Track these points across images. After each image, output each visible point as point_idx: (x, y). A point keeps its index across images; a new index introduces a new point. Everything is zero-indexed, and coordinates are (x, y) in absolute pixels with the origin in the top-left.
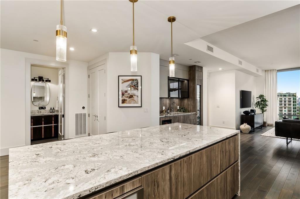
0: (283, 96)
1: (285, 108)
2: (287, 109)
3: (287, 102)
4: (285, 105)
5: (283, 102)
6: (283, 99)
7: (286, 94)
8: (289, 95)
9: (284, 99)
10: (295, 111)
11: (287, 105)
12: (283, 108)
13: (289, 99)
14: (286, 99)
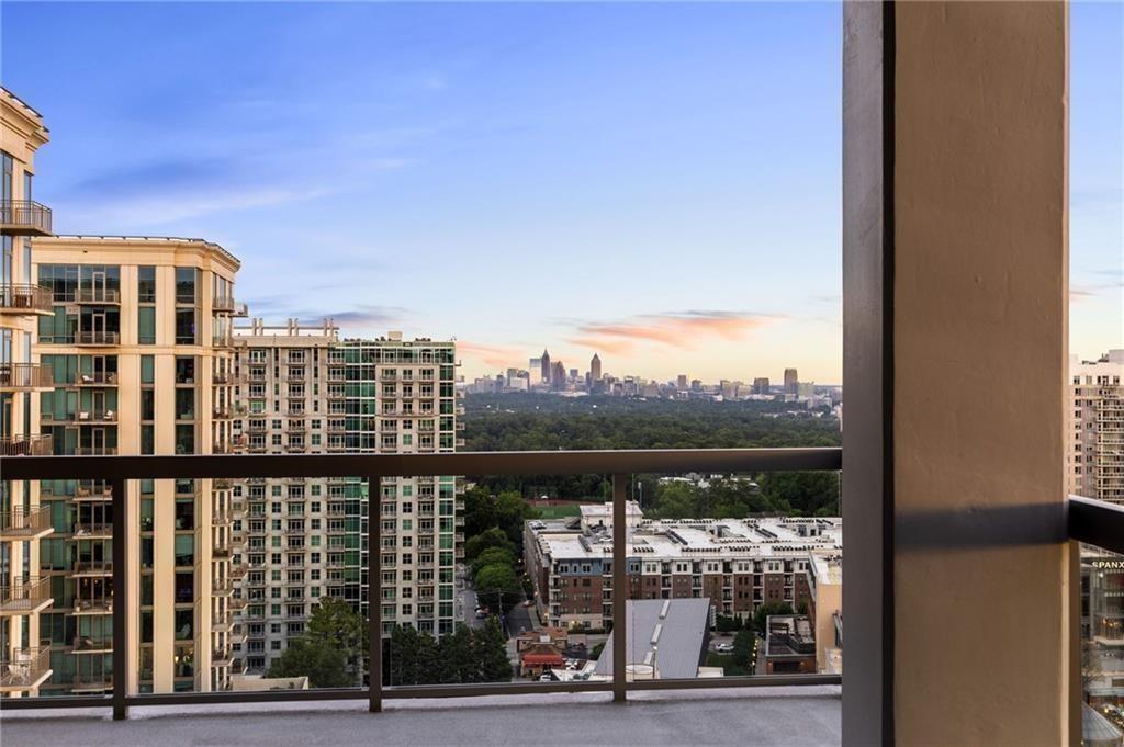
0: (400, 355)
1: (407, 425)
2: (414, 432)
3: (416, 389)
4: (408, 406)
5: (399, 389)
6: (400, 373)
7: (411, 344)
8: (426, 354)
9: (405, 372)
10: (450, 440)
11: (416, 407)
12: (400, 424)
13: (424, 372)
14: (410, 372)
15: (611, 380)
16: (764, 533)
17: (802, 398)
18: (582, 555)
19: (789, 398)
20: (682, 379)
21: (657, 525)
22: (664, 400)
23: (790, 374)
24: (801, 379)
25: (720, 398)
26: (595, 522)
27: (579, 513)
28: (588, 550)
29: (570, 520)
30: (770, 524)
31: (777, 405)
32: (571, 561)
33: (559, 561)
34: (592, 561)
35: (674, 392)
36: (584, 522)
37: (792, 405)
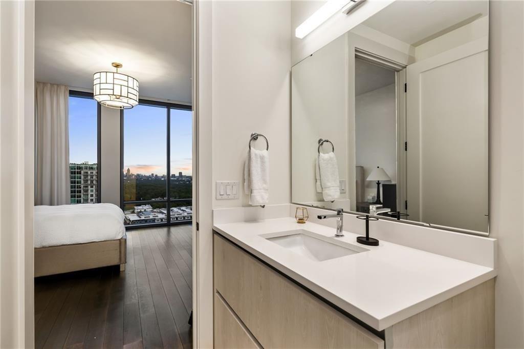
15: (133, 175)
16: (182, 210)
17: (183, 179)
18: (139, 219)
19: (180, 179)
20: (153, 174)
21: (155, 210)
22: (148, 180)
23: (180, 173)
24: (183, 174)
25: (163, 179)
26: (139, 210)
27: (134, 209)
28: (140, 217)
29: (131, 210)
30: (183, 208)
31: (178, 180)
32: (136, 221)
33: (133, 221)
34: (142, 220)
35: (151, 178)
36: (136, 211)
37: (181, 181)
